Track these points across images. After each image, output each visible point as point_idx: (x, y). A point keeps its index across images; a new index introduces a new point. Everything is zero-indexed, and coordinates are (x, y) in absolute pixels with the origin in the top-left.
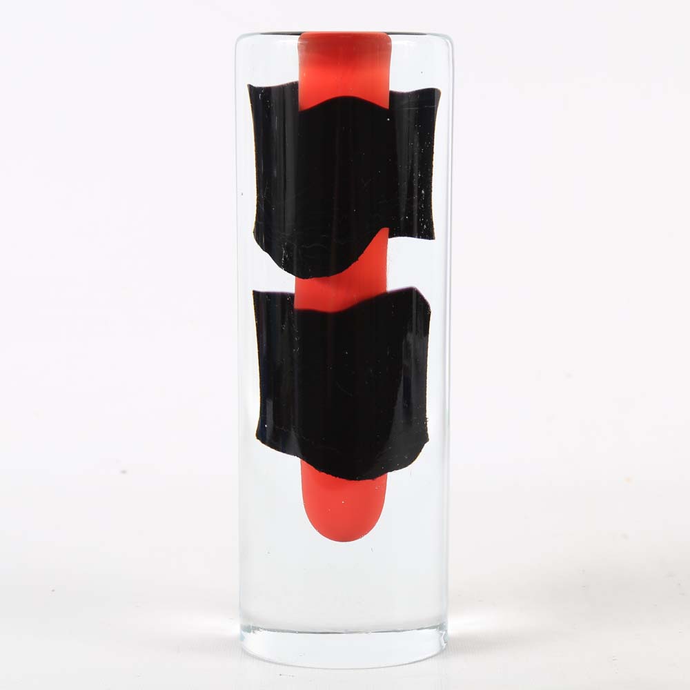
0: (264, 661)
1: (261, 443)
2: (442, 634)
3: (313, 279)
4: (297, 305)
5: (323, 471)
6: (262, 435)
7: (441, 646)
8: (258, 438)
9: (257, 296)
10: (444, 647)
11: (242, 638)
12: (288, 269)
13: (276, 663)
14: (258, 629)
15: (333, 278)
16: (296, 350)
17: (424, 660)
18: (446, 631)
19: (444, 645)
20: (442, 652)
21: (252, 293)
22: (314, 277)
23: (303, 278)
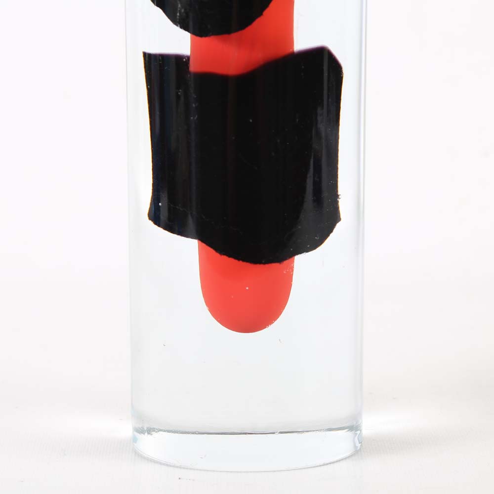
0: (161, 464)
1: (153, 224)
2: (357, 434)
3: (212, 37)
4: (193, 67)
5: (224, 255)
6: (155, 216)
7: (355, 447)
8: (150, 219)
9: (149, 59)
10: (359, 448)
11: (135, 440)
12: (185, 26)
13: (174, 466)
14: (154, 430)
15: (234, 36)
16: (193, 118)
17: (337, 461)
18: (361, 431)
19: (359, 445)
20: (357, 453)
21: (142, 55)
22: (213, 34)
23: (201, 36)
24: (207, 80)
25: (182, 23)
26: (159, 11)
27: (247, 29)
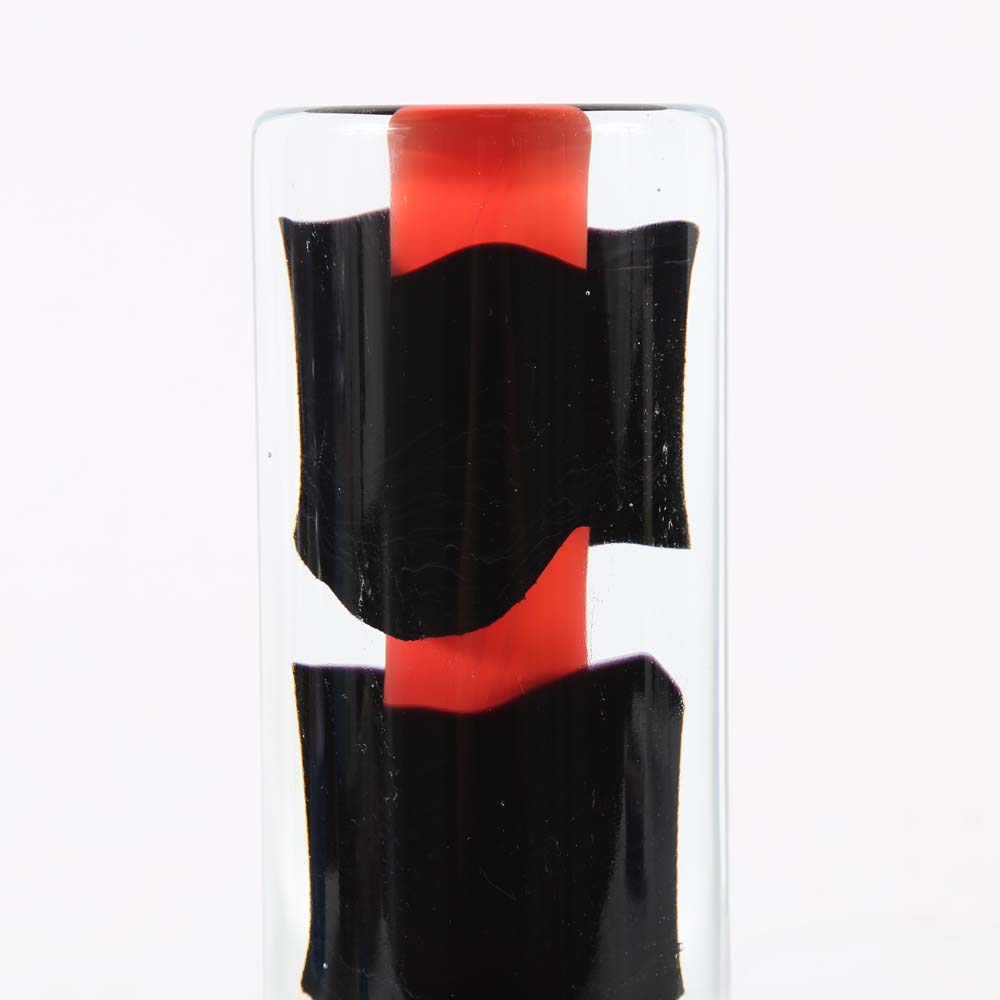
3: (427, 640)
4: (391, 698)
15: (469, 637)
21: (291, 668)
22: (429, 635)
23: (406, 639)
24: (418, 723)
25: (371, 615)
26: (324, 589)
27: (493, 624)
